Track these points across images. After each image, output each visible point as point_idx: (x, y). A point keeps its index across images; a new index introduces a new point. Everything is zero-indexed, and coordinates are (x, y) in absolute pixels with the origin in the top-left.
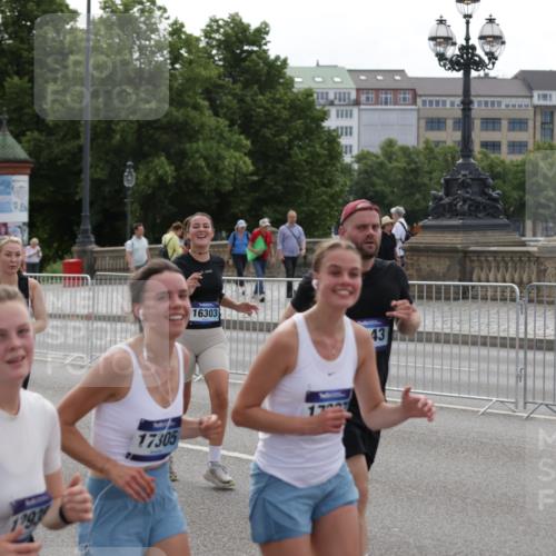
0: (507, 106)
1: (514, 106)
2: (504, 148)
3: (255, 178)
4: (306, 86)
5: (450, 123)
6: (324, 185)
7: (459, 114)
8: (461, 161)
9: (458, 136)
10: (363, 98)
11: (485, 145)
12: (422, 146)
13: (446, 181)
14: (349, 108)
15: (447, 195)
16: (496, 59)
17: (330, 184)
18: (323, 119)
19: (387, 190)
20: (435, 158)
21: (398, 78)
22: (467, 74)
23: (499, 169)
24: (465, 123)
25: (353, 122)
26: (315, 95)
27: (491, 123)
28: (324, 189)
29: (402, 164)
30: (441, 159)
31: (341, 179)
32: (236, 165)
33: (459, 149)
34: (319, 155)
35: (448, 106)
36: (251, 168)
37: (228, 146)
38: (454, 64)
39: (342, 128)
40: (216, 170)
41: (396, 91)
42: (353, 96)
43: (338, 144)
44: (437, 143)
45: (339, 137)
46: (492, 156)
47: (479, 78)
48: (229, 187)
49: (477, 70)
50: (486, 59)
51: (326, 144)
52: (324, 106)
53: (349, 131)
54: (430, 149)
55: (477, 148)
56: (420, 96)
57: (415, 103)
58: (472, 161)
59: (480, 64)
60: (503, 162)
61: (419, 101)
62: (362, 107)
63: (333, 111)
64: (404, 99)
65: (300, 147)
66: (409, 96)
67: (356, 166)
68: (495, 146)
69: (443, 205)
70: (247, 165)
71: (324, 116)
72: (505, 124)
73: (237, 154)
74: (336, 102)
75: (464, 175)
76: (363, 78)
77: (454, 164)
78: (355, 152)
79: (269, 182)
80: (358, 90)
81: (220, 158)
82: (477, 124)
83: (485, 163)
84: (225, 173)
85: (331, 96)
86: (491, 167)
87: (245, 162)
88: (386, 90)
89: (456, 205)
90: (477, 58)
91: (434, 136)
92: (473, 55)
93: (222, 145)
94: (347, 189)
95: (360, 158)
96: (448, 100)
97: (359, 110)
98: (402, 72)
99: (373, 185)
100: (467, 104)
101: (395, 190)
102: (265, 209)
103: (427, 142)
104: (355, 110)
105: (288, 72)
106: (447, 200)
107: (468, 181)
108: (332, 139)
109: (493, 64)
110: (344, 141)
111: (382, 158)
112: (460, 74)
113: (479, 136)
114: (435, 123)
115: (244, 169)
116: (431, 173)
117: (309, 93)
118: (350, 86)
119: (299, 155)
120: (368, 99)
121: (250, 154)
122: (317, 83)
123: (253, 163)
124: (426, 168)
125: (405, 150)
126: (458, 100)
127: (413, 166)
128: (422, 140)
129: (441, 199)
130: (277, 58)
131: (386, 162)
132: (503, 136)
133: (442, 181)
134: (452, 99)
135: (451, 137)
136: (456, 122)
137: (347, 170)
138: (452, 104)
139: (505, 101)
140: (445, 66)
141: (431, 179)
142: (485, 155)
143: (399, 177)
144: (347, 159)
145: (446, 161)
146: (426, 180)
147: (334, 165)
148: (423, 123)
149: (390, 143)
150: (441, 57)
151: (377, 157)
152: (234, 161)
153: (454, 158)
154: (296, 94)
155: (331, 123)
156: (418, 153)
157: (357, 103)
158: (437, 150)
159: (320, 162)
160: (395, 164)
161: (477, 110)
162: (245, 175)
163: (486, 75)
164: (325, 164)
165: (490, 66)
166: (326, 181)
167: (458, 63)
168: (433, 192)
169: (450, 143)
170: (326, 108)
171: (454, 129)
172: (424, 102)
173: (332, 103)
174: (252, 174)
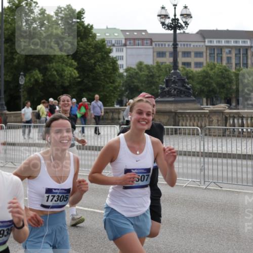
0: (194, 46)
1: (197, 46)
2: (193, 65)
3: (79, 80)
4: (102, 37)
5: (168, 54)
6: (111, 83)
7: (172, 50)
8: (173, 71)
9: (171, 60)
10: (128, 43)
11: (184, 64)
12: (155, 64)
13: (166, 80)
14: (122, 47)
15: (167, 87)
16: (188, 24)
17: (113, 82)
18: (110, 53)
19: (140, 85)
20: (161, 70)
21: (143, 33)
22: (175, 32)
23: (190, 75)
24: (175, 54)
25: (123, 54)
26: (106, 42)
27: (186, 54)
28: (111, 84)
29: (146, 73)
30: (164, 70)
31: (118, 80)
32: (70, 74)
33: (172, 65)
34: (108, 69)
35: (167, 46)
36: (77, 75)
37: (67, 65)
38: (169, 27)
39: (118, 56)
40: (61, 76)
41: (143, 39)
42: (123, 42)
43: (117, 64)
44: (162, 63)
45: (117, 60)
46: (187, 69)
47: (181, 33)
48: (67, 84)
49: (180, 30)
50: (183, 24)
51: (111, 64)
52: (110, 46)
53: (122, 58)
54: (159, 66)
55: (180, 65)
56: (154, 42)
57: (151, 45)
58: (178, 71)
59: (181, 27)
60: (192, 71)
61: (154, 44)
62: (128, 47)
63: (114, 49)
64: (147, 43)
65: (99, 65)
66: (149, 42)
67: (125, 74)
68: (188, 64)
69: (165, 91)
70: (76, 73)
71: (110, 51)
72: (193, 54)
73: (71, 69)
74: (116, 45)
75: (174, 78)
76: (128, 33)
77: (170, 73)
78: (125, 67)
79: (86, 81)
80: (126, 39)
81: (63, 70)
82: (180, 54)
83: (184, 72)
84: (65, 77)
85: (113, 42)
86: (187, 74)
87: (74, 73)
88: (138, 39)
89: (171, 91)
90: (179, 24)
91: (161, 60)
92: (178, 23)
93: (64, 65)
94: (121, 84)
95: (127, 70)
96: (167, 44)
97: (127, 48)
98: (145, 31)
99: (133, 83)
100: (175, 45)
101: (143, 85)
102: (84, 94)
103: (157, 63)
104: (124, 48)
105: (94, 31)
106: (167, 89)
107: (177, 80)
108: (114, 62)
109: (187, 27)
110: (119, 62)
111: (137, 70)
112: (172, 32)
113: (181, 60)
114: (161, 54)
115: (74, 76)
116: (159, 77)
117: (103, 41)
118: (122, 37)
119: (99, 69)
120: (130, 43)
121: (77, 69)
122: (107, 36)
123: (78, 73)
124: (157, 75)
125: (147, 66)
126: (171, 44)
127: (151, 74)
128: (155, 62)
129: (164, 89)
130: (89, 25)
131: (139, 72)
132: (192, 60)
133: (165, 80)
134: (169, 43)
135: (168, 60)
136: (170, 53)
137: (121, 76)
138: (169, 45)
139: (193, 44)
140: (165, 28)
141: (159, 80)
142: (184, 68)
143: (145, 78)
144: (121, 71)
145: (166, 71)
146: (157, 80)
147: (115, 73)
148: (155, 54)
149: (141, 63)
150: (163, 24)
151: (135, 70)
152: (69, 72)
153: (170, 70)
154: (98, 41)
155: (114, 54)
156: (153, 68)
157: (125, 45)
158: (162, 66)
159: (109, 72)
160: (143, 73)
161: (180, 48)
162: (75, 78)
163: (184, 32)
164: (111, 73)
165: (186, 28)
166: (111, 81)
167: (171, 26)
168: (161, 85)
169: (168, 63)
170: (111, 48)
171: (170, 57)
172: (156, 45)
173: (114, 45)
174: (78, 78)
